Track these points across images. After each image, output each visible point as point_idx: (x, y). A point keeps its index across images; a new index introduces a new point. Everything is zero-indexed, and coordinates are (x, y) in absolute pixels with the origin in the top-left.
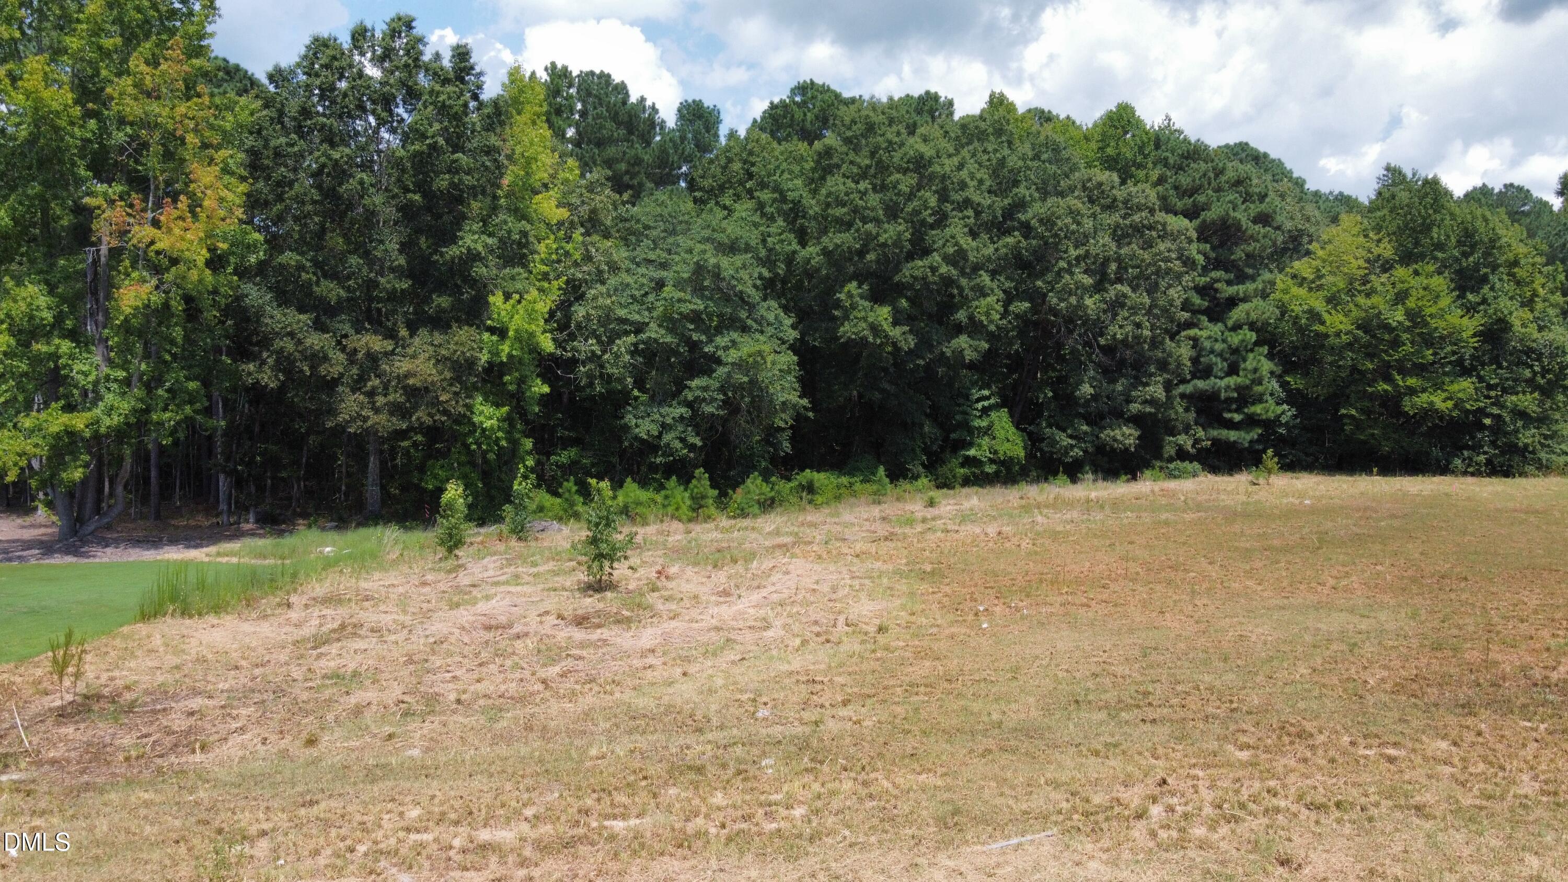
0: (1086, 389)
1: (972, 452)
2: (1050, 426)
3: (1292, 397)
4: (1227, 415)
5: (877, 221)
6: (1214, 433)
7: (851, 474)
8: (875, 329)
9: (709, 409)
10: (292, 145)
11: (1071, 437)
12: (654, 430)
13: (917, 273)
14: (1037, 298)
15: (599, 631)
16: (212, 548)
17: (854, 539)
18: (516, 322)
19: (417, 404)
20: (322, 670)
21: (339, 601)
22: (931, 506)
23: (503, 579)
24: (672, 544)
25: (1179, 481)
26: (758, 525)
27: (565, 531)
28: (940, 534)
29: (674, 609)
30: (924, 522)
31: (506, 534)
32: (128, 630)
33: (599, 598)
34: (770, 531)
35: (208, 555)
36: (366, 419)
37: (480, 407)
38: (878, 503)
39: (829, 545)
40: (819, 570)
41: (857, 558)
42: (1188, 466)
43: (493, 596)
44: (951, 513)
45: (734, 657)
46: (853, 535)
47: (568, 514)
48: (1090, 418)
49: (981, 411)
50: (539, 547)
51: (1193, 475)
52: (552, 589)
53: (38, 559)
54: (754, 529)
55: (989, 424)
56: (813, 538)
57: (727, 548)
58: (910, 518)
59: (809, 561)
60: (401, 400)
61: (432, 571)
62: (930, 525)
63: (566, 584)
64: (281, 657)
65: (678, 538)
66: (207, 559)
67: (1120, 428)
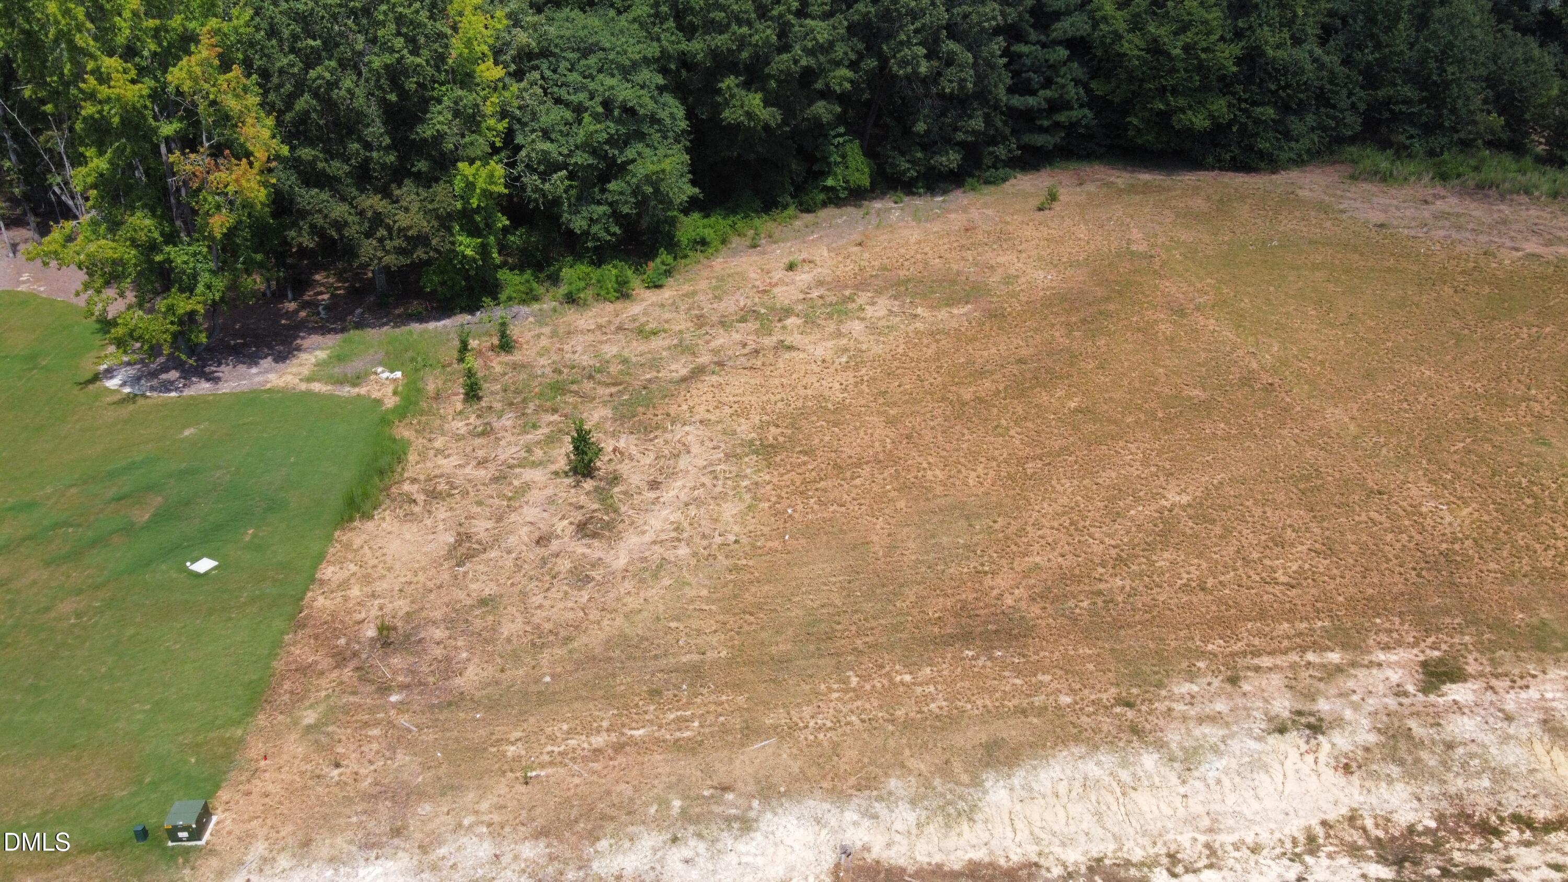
0: (921, 127)
1: (830, 182)
2: (894, 149)
3: (1094, 102)
4: (1038, 123)
5: (749, 24)
6: (1028, 138)
7: (734, 212)
8: (749, 115)
9: (626, 210)
10: (293, 66)
11: (908, 161)
12: (584, 224)
13: (782, 67)
14: (884, 61)
15: (596, 543)
16: (295, 361)
17: (731, 363)
18: (481, 184)
19: (415, 247)
20: (474, 594)
21: (440, 493)
22: (791, 267)
23: (523, 454)
24: (614, 369)
25: (992, 188)
26: (667, 316)
27: (531, 319)
28: (787, 355)
29: (631, 512)
30: (780, 320)
31: (496, 341)
32: (344, 538)
33: (588, 494)
34: (675, 342)
35: (301, 380)
36: (380, 259)
37: (460, 238)
38: (754, 246)
39: (715, 379)
40: (707, 443)
41: (731, 411)
42: (1001, 173)
43: (527, 487)
44: (801, 296)
45: (666, 582)
46: (730, 353)
47: (530, 297)
48: (924, 147)
49: (836, 147)
50: (523, 366)
51: (1005, 180)
52: (556, 473)
53: (185, 386)
54: (665, 331)
55: (844, 157)
56: (705, 359)
57: (649, 381)
58: (772, 309)
59: (701, 422)
60: (404, 245)
61: (474, 434)
62: (784, 328)
63: (562, 464)
64: (446, 576)
65: (614, 350)
66: (303, 387)
67: (947, 153)
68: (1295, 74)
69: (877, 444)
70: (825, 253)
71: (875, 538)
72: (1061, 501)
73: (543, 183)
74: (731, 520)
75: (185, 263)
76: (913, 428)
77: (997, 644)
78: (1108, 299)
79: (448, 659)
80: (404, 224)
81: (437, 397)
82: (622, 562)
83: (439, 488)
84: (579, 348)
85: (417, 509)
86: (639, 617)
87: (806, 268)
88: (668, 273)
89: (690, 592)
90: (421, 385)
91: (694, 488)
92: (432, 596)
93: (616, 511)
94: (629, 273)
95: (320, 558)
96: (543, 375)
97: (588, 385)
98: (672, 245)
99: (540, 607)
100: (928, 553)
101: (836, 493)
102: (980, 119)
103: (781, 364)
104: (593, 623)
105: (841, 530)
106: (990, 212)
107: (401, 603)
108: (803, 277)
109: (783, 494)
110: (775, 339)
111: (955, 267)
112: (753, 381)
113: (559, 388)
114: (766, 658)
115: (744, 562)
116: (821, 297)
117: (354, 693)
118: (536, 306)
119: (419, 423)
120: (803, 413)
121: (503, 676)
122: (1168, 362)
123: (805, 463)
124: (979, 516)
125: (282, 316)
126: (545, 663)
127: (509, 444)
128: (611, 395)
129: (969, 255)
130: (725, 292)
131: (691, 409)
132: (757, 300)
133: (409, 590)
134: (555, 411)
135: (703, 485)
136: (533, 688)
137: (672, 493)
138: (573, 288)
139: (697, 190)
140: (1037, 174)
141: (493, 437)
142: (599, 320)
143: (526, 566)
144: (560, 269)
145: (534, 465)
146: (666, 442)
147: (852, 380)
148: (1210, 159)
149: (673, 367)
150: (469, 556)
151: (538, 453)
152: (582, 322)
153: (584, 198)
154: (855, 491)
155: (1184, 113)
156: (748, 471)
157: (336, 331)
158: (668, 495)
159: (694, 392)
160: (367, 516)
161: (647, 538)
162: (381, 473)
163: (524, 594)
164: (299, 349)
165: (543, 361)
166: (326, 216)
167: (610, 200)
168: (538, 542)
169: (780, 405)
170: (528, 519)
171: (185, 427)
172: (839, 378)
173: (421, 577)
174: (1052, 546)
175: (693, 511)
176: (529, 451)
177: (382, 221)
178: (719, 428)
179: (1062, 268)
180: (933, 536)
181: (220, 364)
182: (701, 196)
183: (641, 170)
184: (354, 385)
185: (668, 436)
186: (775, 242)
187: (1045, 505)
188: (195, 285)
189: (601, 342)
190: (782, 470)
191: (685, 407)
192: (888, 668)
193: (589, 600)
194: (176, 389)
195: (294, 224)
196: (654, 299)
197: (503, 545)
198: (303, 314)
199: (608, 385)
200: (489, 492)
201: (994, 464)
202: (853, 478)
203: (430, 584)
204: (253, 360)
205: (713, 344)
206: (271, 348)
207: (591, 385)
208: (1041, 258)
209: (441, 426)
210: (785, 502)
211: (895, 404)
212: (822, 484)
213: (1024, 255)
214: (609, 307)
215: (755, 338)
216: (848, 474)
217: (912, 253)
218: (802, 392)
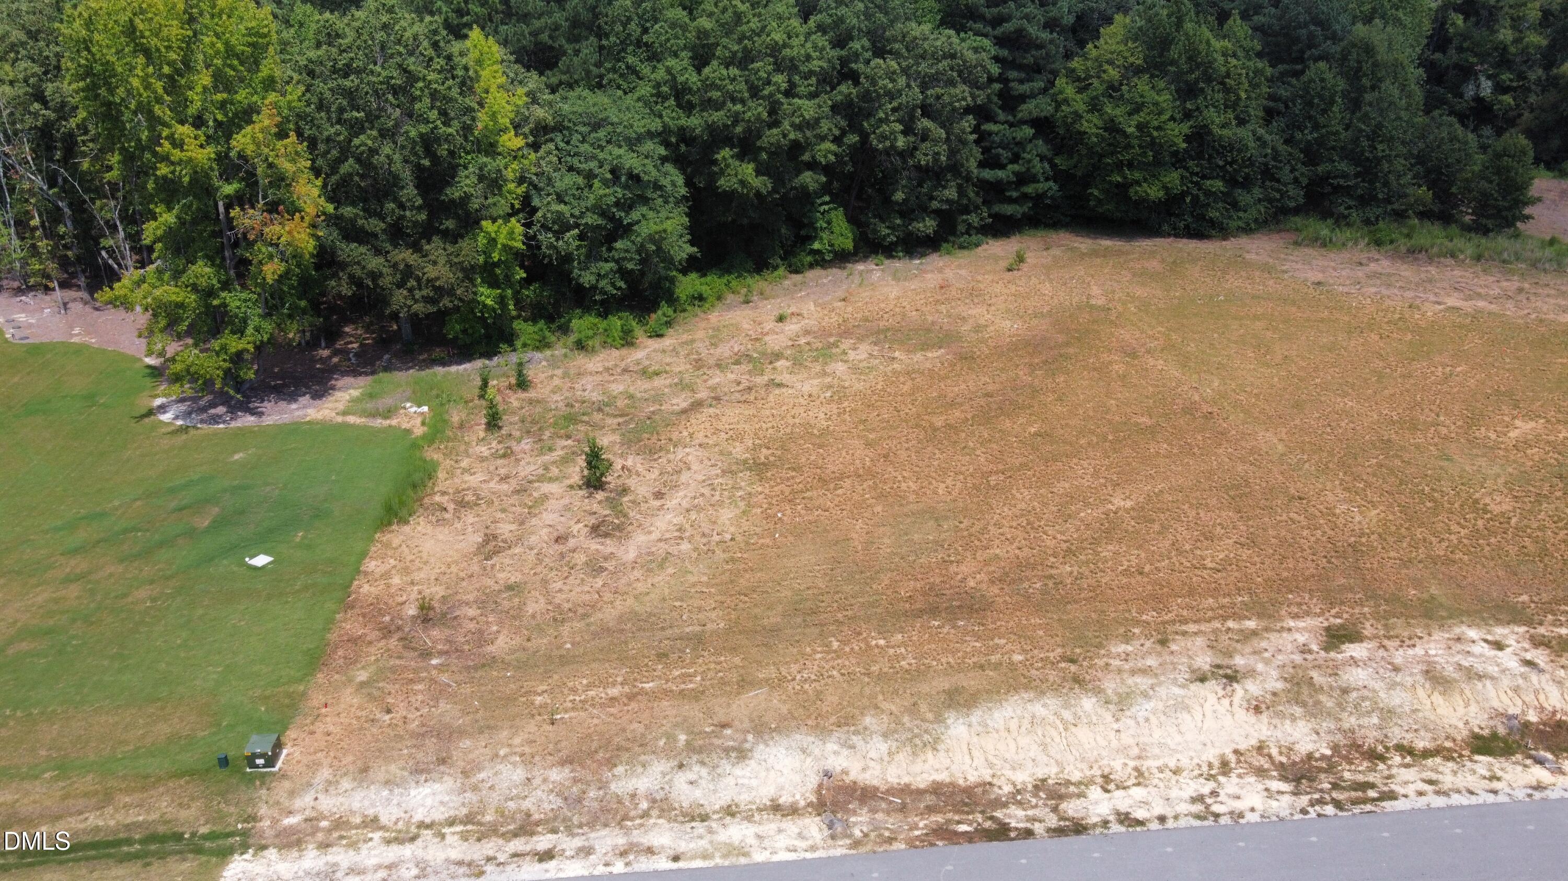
0: (899, 196)
1: (816, 246)
2: (875, 216)
3: (1058, 176)
4: (1008, 194)
5: (743, 102)
6: (998, 208)
7: (728, 271)
8: (742, 183)
9: (630, 266)
10: (339, 135)
11: (888, 227)
12: (593, 279)
13: (773, 140)
14: (864, 136)
15: (608, 541)
16: (330, 398)
17: (727, 398)
18: (502, 240)
19: (442, 296)
20: (501, 582)
21: (468, 503)
22: (781, 319)
23: (541, 471)
24: (619, 403)
25: (966, 252)
26: (668, 360)
27: (544, 363)
28: (777, 391)
29: (638, 516)
30: (771, 363)
31: (513, 381)
32: (384, 539)
33: (600, 502)
34: (676, 380)
35: (337, 414)
36: (410, 307)
37: (481, 289)
38: (747, 302)
39: (712, 411)
40: (706, 462)
41: (726, 436)
42: (974, 238)
43: (545, 497)
44: (790, 343)
45: (671, 570)
46: (726, 389)
47: (542, 345)
48: (902, 215)
49: (823, 214)
50: (538, 402)
51: (977, 245)
52: (571, 487)
53: (232, 419)
54: (666, 372)
55: (829, 223)
56: (702, 394)
57: (653, 412)
58: (764, 354)
59: (700, 445)
60: (431, 294)
61: (495, 456)
62: (774, 369)
63: (576, 479)
64: (475, 568)
65: (621, 388)
66: (340, 419)
67: (924, 220)
68: (1240, 151)
69: (857, 462)
70: (812, 307)
71: (854, 536)
72: (1019, 506)
73: (557, 240)
74: (727, 522)
75: (238, 308)
76: (890, 449)
77: (959, 616)
78: (1067, 344)
79: (481, 632)
80: (432, 275)
81: (461, 426)
82: (631, 555)
83: (467, 499)
84: (589, 387)
85: (447, 516)
86: (647, 598)
87: (794, 320)
88: (669, 324)
89: (692, 579)
90: (446, 417)
91: (695, 498)
92: (464, 584)
93: (625, 516)
94: (634, 324)
95: (364, 554)
96: (556, 409)
97: (597, 417)
98: (672, 300)
99: (560, 591)
100: (900, 547)
101: (821, 501)
102: (954, 189)
103: (771, 398)
104: (606, 603)
105: (826, 530)
106: (963, 272)
107: (438, 588)
108: (792, 327)
109: (774, 502)
110: (766, 378)
111: (930, 318)
112: (746, 412)
113: (572, 419)
114: (759, 628)
115: (739, 555)
116: (808, 343)
117: (400, 658)
118: (548, 353)
119: (446, 448)
120: (791, 437)
121: (529, 644)
122: (1119, 395)
123: (793, 478)
124: (946, 518)
125: (317, 361)
126: (565, 633)
127: (529, 463)
128: (619, 424)
129: (943, 308)
130: (720, 340)
131: (691, 435)
132: (749, 346)
133: (444, 579)
134: (568, 437)
135: (702, 495)
136: (556, 652)
137: (674, 502)
138: (582, 336)
139: (695, 249)
140: (1008, 240)
141: (513, 458)
142: (606, 364)
143: (546, 559)
144: (570, 321)
145: (551, 480)
146: (669, 461)
147: (835, 411)
148: (1166, 227)
149: (674, 401)
150: (497, 552)
151: (555, 471)
152: (591, 365)
153: (592, 256)
154: (837, 499)
155: (1140, 185)
156: (743, 484)
157: (366, 374)
158: (671, 503)
159: (693, 421)
160: (404, 521)
161: (655, 536)
162: (414, 486)
163: (545, 582)
164: (333, 388)
165: (556, 397)
166: (364, 268)
167: (616, 257)
168: (556, 541)
169: (770, 431)
170: (547, 522)
171: (235, 452)
172: (823, 409)
173: (454, 569)
174: (1011, 541)
175: (693, 516)
176: (546, 469)
177: (412, 273)
178: (716, 449)
179: (1027, 319)
180: (906, 534)
181: (263, 401)
182: (699, 255)
183: (645, 230)
184: (386, 418)
185: (671, 456)
186: (766, 299)
187: (1006, 509)
188: (245, 328)
189: (609, 382)
190: (772, 483)
191: (685, 433)
192: (865, 635)
193: (603, 586)
194: (224, 422)
195: (335, 275)
196: (656, 346)
197: (526, 543)
198: (335, 360)
199: (615, 416)
200: (511, 501)
201: (961, 477)
202: (835, 489)
203: (462, 574)
204: (292, 397)
205: (710, 383)
206: (308, 387)
207: (601, 416)
208: (1008, 311)
209: (466, 451)
210: (775, 509)
211: (873, 430)
212: (808, 494)
213: (993, 308)
214: (615, 353)
215: (748, 377)
216: (832, 486)
217: (892, 307)
218: (791, 421)
